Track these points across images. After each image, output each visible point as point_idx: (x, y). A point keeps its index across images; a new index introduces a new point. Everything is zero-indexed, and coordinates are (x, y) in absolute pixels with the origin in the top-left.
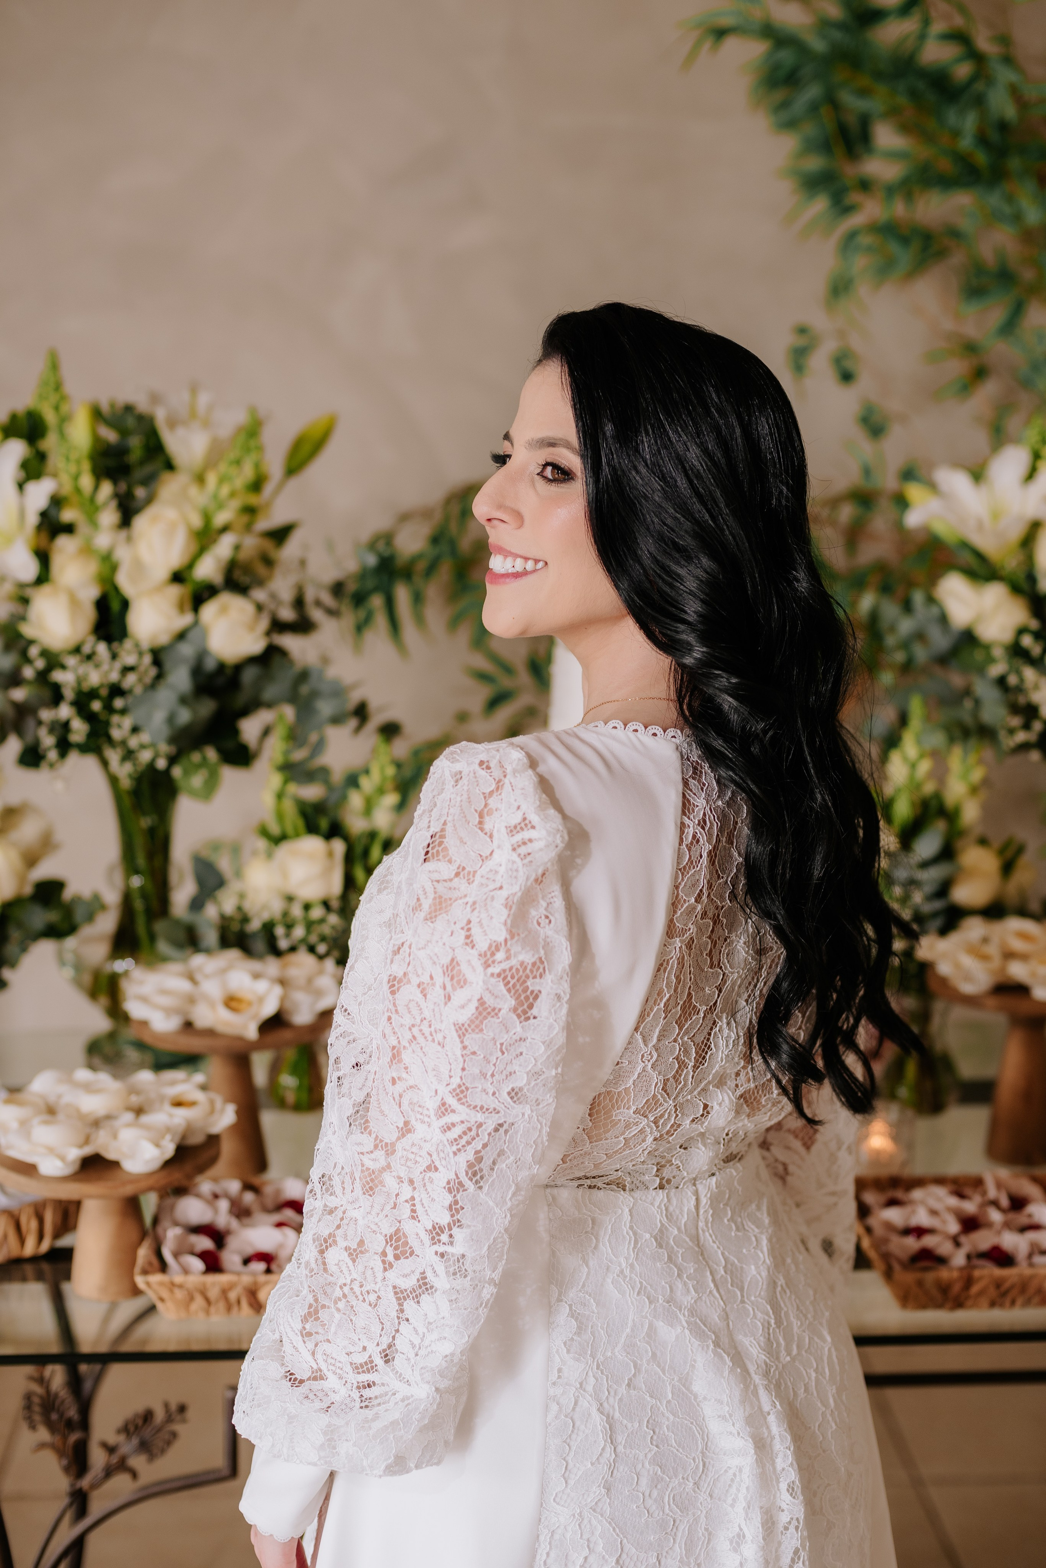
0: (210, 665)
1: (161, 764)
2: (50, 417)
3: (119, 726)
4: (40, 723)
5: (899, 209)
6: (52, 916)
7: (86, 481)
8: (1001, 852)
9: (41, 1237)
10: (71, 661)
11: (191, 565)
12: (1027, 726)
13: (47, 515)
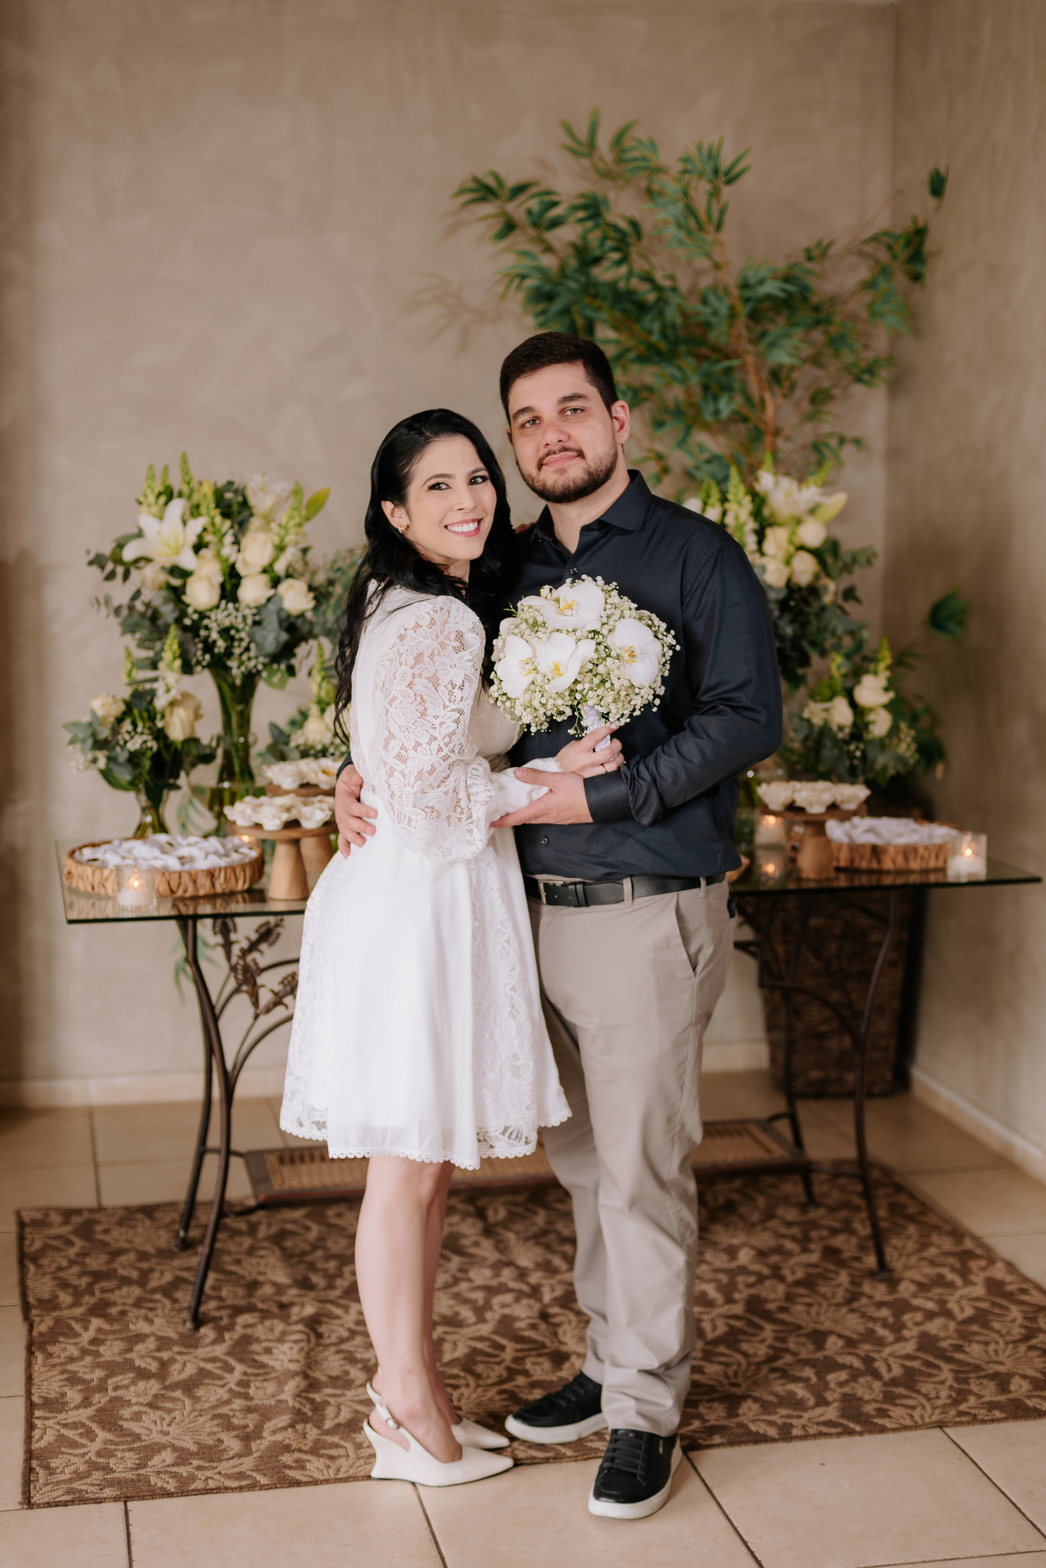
0: (284, 615)
1: (260, 667)
2: (185, 489)
3: (239, 646)
9: (244, 882)
10: (214, 614)
11: (272, 564)
13: (200, 537)
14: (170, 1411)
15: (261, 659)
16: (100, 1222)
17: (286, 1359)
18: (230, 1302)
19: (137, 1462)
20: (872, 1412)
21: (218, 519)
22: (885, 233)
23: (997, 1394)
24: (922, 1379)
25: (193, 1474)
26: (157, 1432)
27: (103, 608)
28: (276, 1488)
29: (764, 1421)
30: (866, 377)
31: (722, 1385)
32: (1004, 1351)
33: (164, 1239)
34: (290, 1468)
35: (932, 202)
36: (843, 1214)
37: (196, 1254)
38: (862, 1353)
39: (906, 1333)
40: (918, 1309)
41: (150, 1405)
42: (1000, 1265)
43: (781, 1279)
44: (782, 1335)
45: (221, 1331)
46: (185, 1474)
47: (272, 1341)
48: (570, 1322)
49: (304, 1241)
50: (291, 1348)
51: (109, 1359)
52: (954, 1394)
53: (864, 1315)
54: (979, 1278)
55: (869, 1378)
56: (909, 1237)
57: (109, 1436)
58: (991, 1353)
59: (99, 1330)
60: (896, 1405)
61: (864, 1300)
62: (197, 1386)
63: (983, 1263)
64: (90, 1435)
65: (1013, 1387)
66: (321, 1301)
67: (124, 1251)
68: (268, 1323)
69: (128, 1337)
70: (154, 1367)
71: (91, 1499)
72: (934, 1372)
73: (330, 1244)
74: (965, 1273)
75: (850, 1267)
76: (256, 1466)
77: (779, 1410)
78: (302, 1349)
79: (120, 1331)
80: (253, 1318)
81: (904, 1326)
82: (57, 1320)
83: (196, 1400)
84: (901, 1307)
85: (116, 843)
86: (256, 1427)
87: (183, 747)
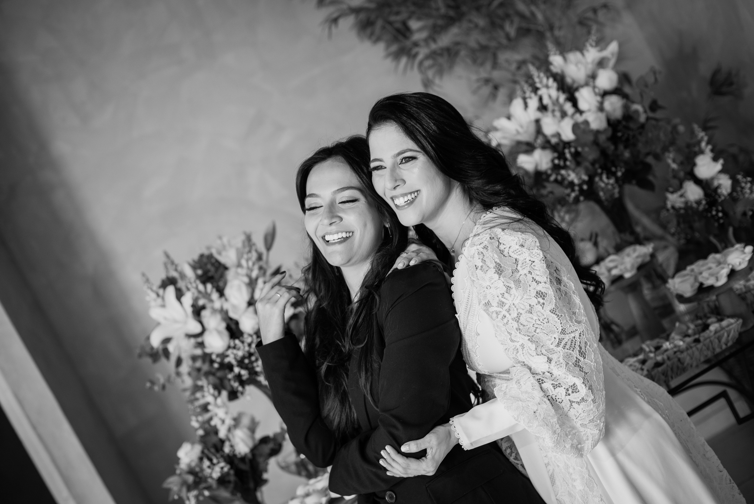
4: (229, 380)
6: (271, 445)
7: (201, 287)
8: (590, 239)
10: (230, 352)
11: (252, 297)
12: (573, 190)
13: (195, 306)
87: (252, 455)
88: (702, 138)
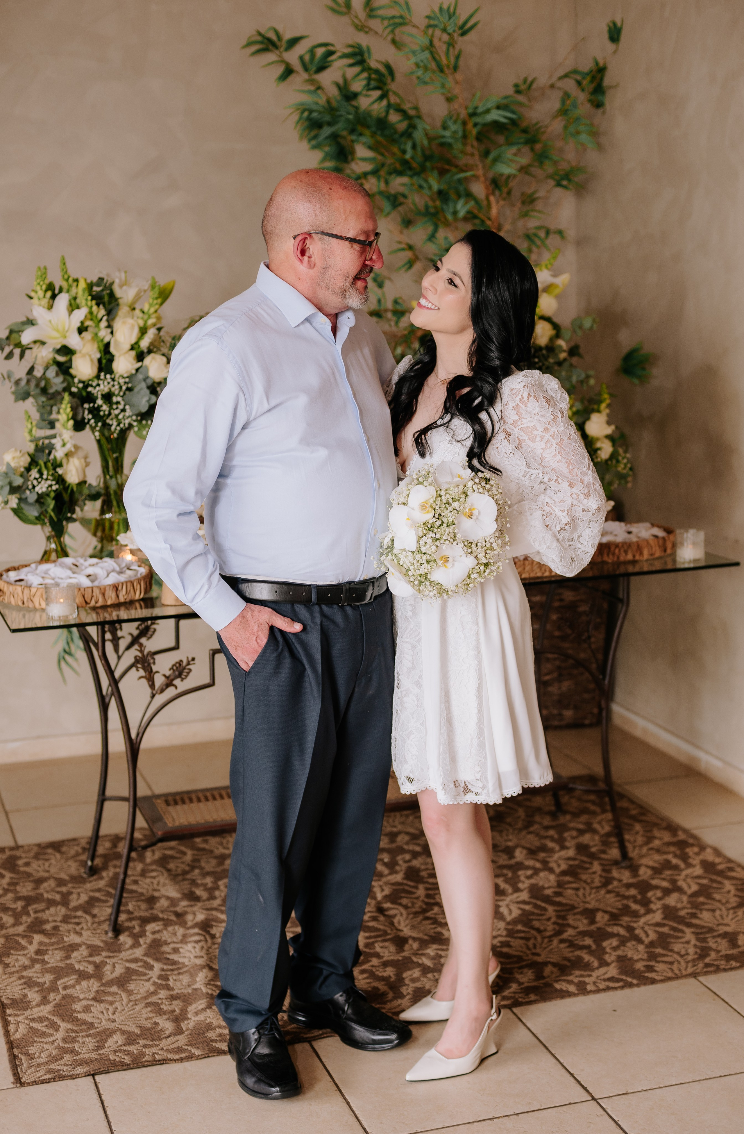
0: (150, 382)
1: (135, 424)
2: (65, 285)
3: (117, 408)
4: (84, 409)
5: (382, 186)
9: (140, 592)
10: (94, 383)
11: (138, 343)
13: (82, 323)
14: (111, 1003)
15: (134, 418)
16: (20, 858)
17: (192, 957)
18: (136, 914)
19: (96, 1044)
20: (643, 969)
21: (95, 308)
22: (575, 72)
23: (730, 949)
24: (672, 940)
25: (141, 1051)
26: (105, 1019)
27: (7, 381)
28: (209, 1057)
29: (564, 980)
30: (565, 183)
31: (527, 955)
32: (727, 916)
33: (73, 868)
34: (216, 1041)
35: (610, 47)
36: (584, 818)
37: (102, 878)
38: (624, 924)
39: (653, 906)
40: (656, 887)
41: (95, 999)
42: (709, 850)
43: (551, 870)
44: (562, 914)
45: (136, 937)
46: (135, 1052)
47: (176, 943)
48: (401, 914)
49: (183, 863)
50: (194, 947)
51: (54, 965)
52: (699, 951)
53: (618, 895)
54: (696, 861)
55: (634, 943)
56: (637, 833)
57: (69, 1026)
58: (719, 918)
59: (41, 943)
60: (658, 962)
61: (615, 883)
62: (128, 981)
63: (696, 849)
64: (53, 1025)
65: (740, 943)
66: (207, 909)
67: (45, 879)
68: (170, 929)
69: (64, 946)
70: (90, 969)
71: (68, 1076)
72: (680, 935)
73: (203, 864)
74: (684, 858)
75: (600, 859)
76: (189, 1041)
77: (573, 972)
78: (202, 947)
79: (57, 943)
80: (158, 925)
81: (650, 902)
82: (7, 937)
83: (130, 993)
84: (644, 887)
85: (33, 566)
86: (182, 1010)
87: (77, 488)
88: (605, 399)
